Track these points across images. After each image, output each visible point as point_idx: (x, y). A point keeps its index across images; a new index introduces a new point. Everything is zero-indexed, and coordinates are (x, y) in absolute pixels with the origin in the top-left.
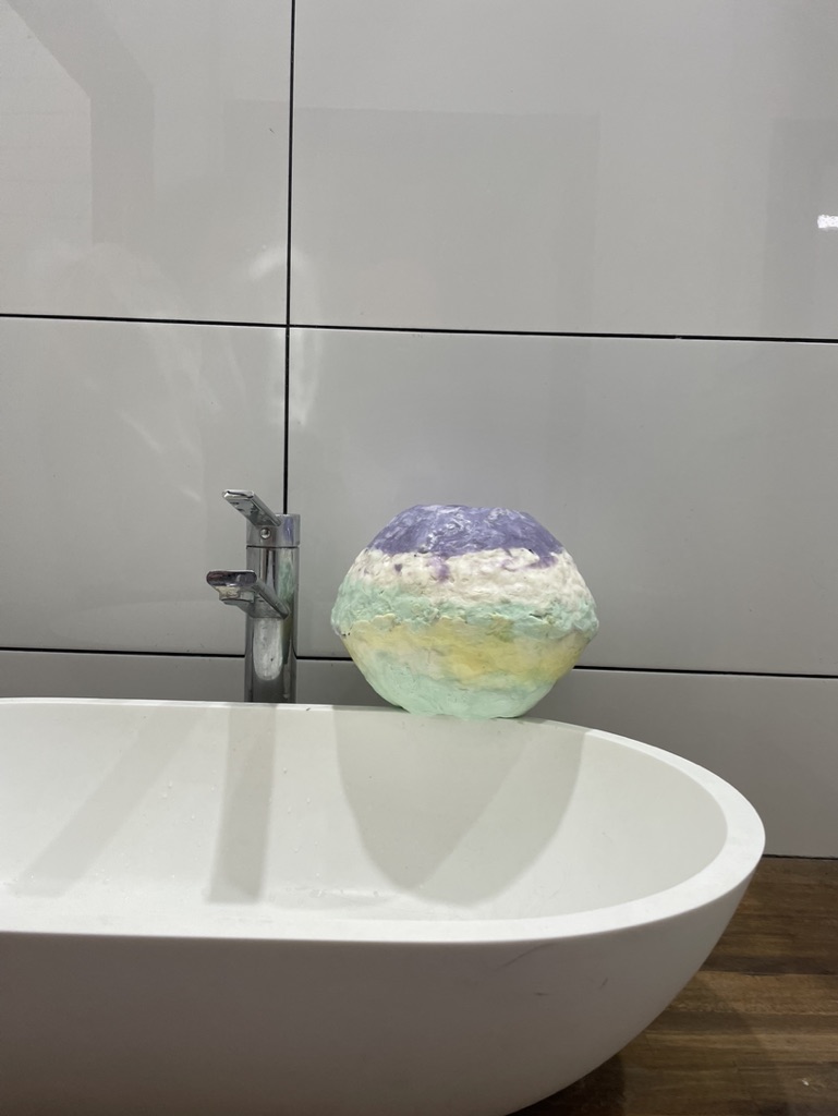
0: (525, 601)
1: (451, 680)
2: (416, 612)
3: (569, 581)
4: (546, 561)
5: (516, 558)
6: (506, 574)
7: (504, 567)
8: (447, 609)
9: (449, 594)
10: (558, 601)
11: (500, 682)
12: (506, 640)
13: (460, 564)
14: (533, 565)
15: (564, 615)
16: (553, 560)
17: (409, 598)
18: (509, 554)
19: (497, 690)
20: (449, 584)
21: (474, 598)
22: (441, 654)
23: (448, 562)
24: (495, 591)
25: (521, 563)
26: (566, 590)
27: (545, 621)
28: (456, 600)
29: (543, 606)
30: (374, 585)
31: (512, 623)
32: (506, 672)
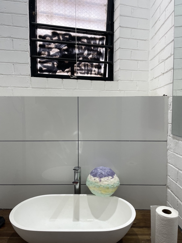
0: (110, 184)
1: (102, 193)
2: (97, 186)
3: (116, 179)
4: (113, 177)
5: (109, 178)
6: (108, 180)
7: (108, 179)
8: (101, 186)
9: (101, 183)
10: (114, 183)
11: (108, 193)
12: (108, 189)
13: (102, 179)
14: (111, 179)
15: (115, 185)
16: (114, 177)
17: (96, 184)
18: (108, 177)
19: (107, 194)
20: (101, 182)
21: (104, 184)
22: (100, 191)
23: (101, 179)
24: (107, 183)
25: (110, 178)
26: (115, 181)
27: (113, 186)
28: (102, 184)
29: (113, 184)
30: (92, 181)
31: (109, 187)
32: (108, 192)
